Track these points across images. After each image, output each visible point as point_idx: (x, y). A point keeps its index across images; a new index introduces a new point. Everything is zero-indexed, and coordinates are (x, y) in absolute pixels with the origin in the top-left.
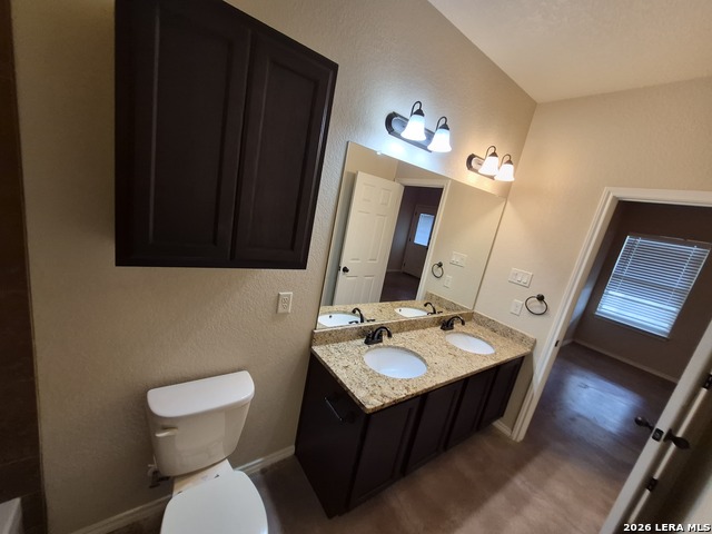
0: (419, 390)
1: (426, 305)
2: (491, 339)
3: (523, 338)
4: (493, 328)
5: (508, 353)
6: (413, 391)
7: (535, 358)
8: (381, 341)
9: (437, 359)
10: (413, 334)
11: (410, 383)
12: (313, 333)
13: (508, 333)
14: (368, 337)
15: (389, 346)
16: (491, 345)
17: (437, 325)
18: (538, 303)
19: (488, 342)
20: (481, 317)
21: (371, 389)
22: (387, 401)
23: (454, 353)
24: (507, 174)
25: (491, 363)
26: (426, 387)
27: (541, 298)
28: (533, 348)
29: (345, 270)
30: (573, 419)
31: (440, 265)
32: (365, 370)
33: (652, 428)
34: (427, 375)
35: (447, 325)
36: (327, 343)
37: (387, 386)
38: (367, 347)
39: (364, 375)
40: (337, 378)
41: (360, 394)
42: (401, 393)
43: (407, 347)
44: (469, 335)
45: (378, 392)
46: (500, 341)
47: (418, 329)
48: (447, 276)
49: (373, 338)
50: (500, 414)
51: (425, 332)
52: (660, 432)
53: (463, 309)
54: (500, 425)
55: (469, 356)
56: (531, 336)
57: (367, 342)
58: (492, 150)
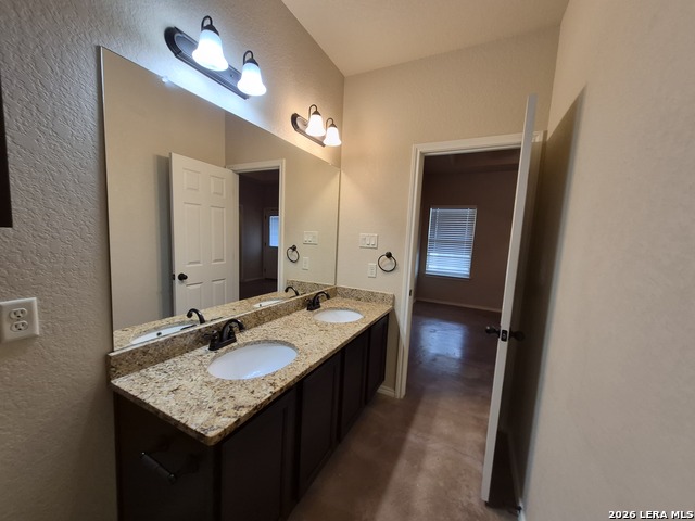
0: (289, 380)
1: (286, 291)
2: (358, 307)
3: (384, 298)
4: (356, 297)
5: (374, 313)
6: (280, 385)
7: (397, 313)
8: (235, 341)
9: (307, 339)
10: (277, 323)
11: (277, 376)
12: (107, 359)
13: (370, 297)
14: (213, 340)
15: (246, 344)
16: (359, 312)
17: (302, 308)
18: (388, 260)
19: (355, 311)
20: (345, 289)
21: (217, 406)
22: (244, 412)
23: (324, 328)
24: (333, 138)
25: (362, 326)
26: (298, 373)
27: (389, 255)
28: (393, 304)
29: (182, 277)
30: (434, 360)
31: (294, 248)
32: (208, 383)
33: (498, 333)
34: (298, 360)
35: (313, 304)
36: (141, 366)
37: (244, 392)
38: (213, 354)
39: (208, 391)
40: (158, 412)
41: (196, 421)
42: (265, 393)
43: (271, 337)
44: (336, 309)
45: (229, 405)
46: (365, 306)
47: (281, 316)
48: (304, 258)
49: (221, 339)
50: (381, 379)
51: (291, 317)
52: (505, 332)
53: (325, 286)
54: (384, 390)
55: (340, 327)
56: (389, 293)
57: (212, 348)
58: (313, 109)
